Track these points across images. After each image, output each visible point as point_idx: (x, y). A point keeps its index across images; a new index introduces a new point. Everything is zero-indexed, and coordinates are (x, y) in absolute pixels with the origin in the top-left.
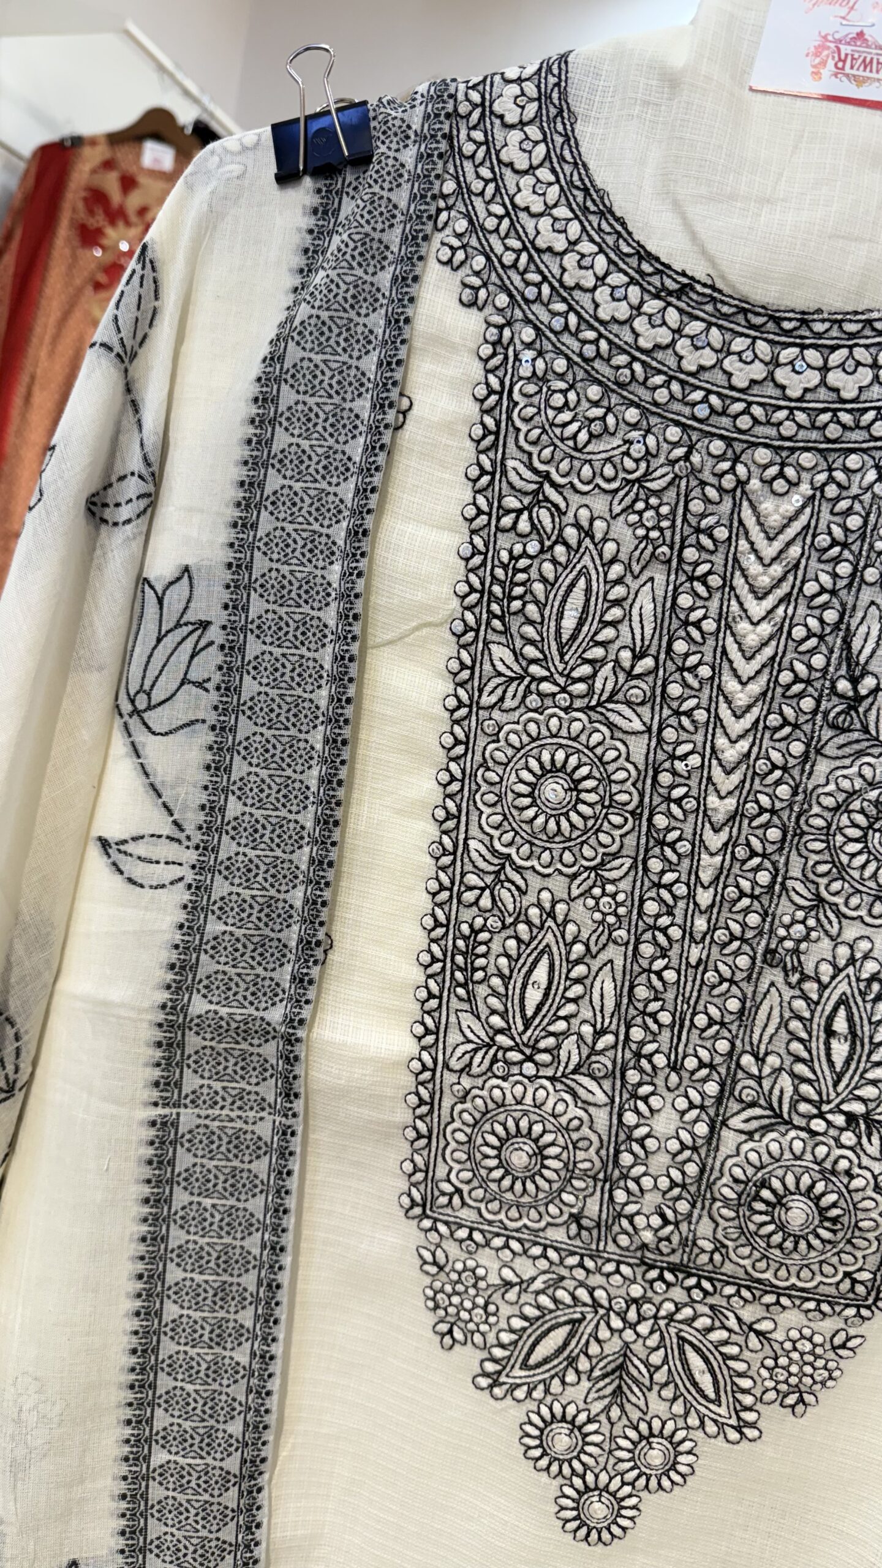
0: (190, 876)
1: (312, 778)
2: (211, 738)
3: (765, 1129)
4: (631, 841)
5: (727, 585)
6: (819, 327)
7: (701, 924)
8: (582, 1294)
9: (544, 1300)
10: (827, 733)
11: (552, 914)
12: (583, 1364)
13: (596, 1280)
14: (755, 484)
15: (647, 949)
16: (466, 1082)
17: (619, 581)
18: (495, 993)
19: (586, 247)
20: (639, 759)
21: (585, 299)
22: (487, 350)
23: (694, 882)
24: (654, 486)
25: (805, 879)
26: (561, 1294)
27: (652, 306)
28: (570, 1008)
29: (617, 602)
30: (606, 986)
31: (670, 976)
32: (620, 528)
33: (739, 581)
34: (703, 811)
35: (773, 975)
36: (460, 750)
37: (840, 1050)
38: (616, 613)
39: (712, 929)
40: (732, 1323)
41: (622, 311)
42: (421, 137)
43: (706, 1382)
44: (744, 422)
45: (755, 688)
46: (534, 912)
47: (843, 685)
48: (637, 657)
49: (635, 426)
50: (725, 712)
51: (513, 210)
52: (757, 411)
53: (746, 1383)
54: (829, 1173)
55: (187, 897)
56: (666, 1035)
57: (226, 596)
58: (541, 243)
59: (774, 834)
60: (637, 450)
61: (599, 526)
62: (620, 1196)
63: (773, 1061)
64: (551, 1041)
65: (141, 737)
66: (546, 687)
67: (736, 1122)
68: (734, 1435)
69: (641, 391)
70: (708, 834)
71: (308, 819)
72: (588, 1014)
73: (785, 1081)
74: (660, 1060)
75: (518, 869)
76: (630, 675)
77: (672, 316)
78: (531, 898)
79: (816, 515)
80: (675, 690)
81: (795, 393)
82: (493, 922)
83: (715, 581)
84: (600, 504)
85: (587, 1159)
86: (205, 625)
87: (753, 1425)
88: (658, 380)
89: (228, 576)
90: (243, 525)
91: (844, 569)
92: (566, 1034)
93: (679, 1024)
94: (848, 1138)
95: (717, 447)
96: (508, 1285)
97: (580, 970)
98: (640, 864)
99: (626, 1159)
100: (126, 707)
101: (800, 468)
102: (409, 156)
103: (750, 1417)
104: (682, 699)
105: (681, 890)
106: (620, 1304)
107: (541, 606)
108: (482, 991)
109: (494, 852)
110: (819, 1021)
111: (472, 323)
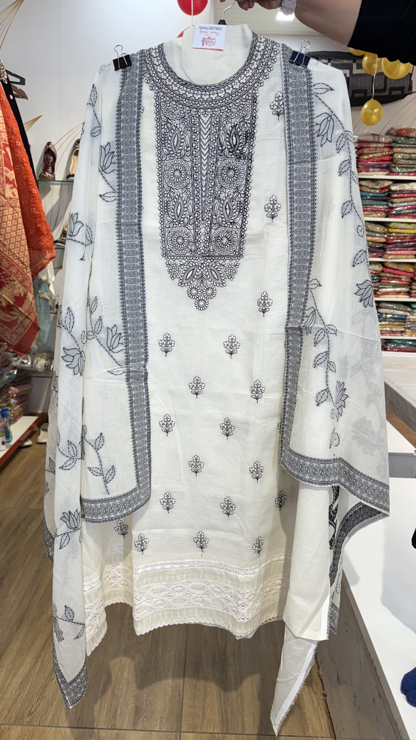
0: (117, 198)
1: (136, 176)
2: (117, 172)
3: (218, 228)
4: (191, 181)
5: (200, 133)
6: (208, 88)
7: (204, 194)
8: (194, 264)
9: (188, 267)
10: (219, 157)
11: (180, 196)
12: (196, 277)
13: (196, 261)
14: (201, 116)
15: (196, 200)
16: (170, 229)
17: (183, 135)
18: (172, 212)
19: (170, 78)
20: (190, 166)
21: (170, 87)
22: (155, 98)
23: (202, 186)
24: (186, 118)
25: (219, 183)
26: (190, 265)
27: (181, 87)
28: (185, 213)
29: (183, 139)
30: (190, 207)
31: (200, 204)
32: (182, 126)
33: (201, 132)
34: (201, 173)
35: (216, 201)
36: (160, 169)
37: (228, 211)
38: (183, 141)
39: (206, 194)
40: (218, 264)
41: (177, 88)
42: (140, 61)
43: (216, 276)
44: (198, 105)
45: (207, 150)
46: (177, 197)
47: (220, 148)
48: (187, 148)
49: (181, 108)
50: (202, 155)
51: (157, 72)
52: (200, 103)
53: (222, 275)
54: (228, 232)
55: (117, 202)
56: (201, 215)
57: (116, 146)
58: (162, 78)
59: (213, 176)
60: (182, 112)
61: (178, 126)
62: (197, 245)
63: (218, 216)
64: (182, 219)
65: (104, 174)
66: (173, 155)
67: (213, 228)
68: (222, 285)
69: (182, 102)
70: (203, 178)
71: (136, 184)
72: (188, 213)
73: (220, 219)
74: (200, 219)
75: (173, 189)
76: (187, 151)
77: (185, 89)
78: (176, 194)
79: (212, 119)
80: (194, 153)
81: (205, 99)
82: (170, 199)
83: (198, 133)
84: (177, 122)
85: (192, 239)
86: (113, 152)
87: (224, 283)
88: (184, 100)
89: (116, 143)
90: (118, 133)
91: (217, 128)
92: (185, 218)
93: (202, 213)
94: (231, 226)
95: (195, 110)
96: (181, 265)
97: (186, 206)
98: (193, 185)
99: (197, 238)
100: (101, 170)
101: (208, 112)
102: (138, 64)
103: (224, 281)
104: (196, 154)
105: (200, 188)
106: (200, 265)
107: (170, 141)
108: (170, 212)
109: (169, 186)
110: (224, 207)
111: (152, 93)
